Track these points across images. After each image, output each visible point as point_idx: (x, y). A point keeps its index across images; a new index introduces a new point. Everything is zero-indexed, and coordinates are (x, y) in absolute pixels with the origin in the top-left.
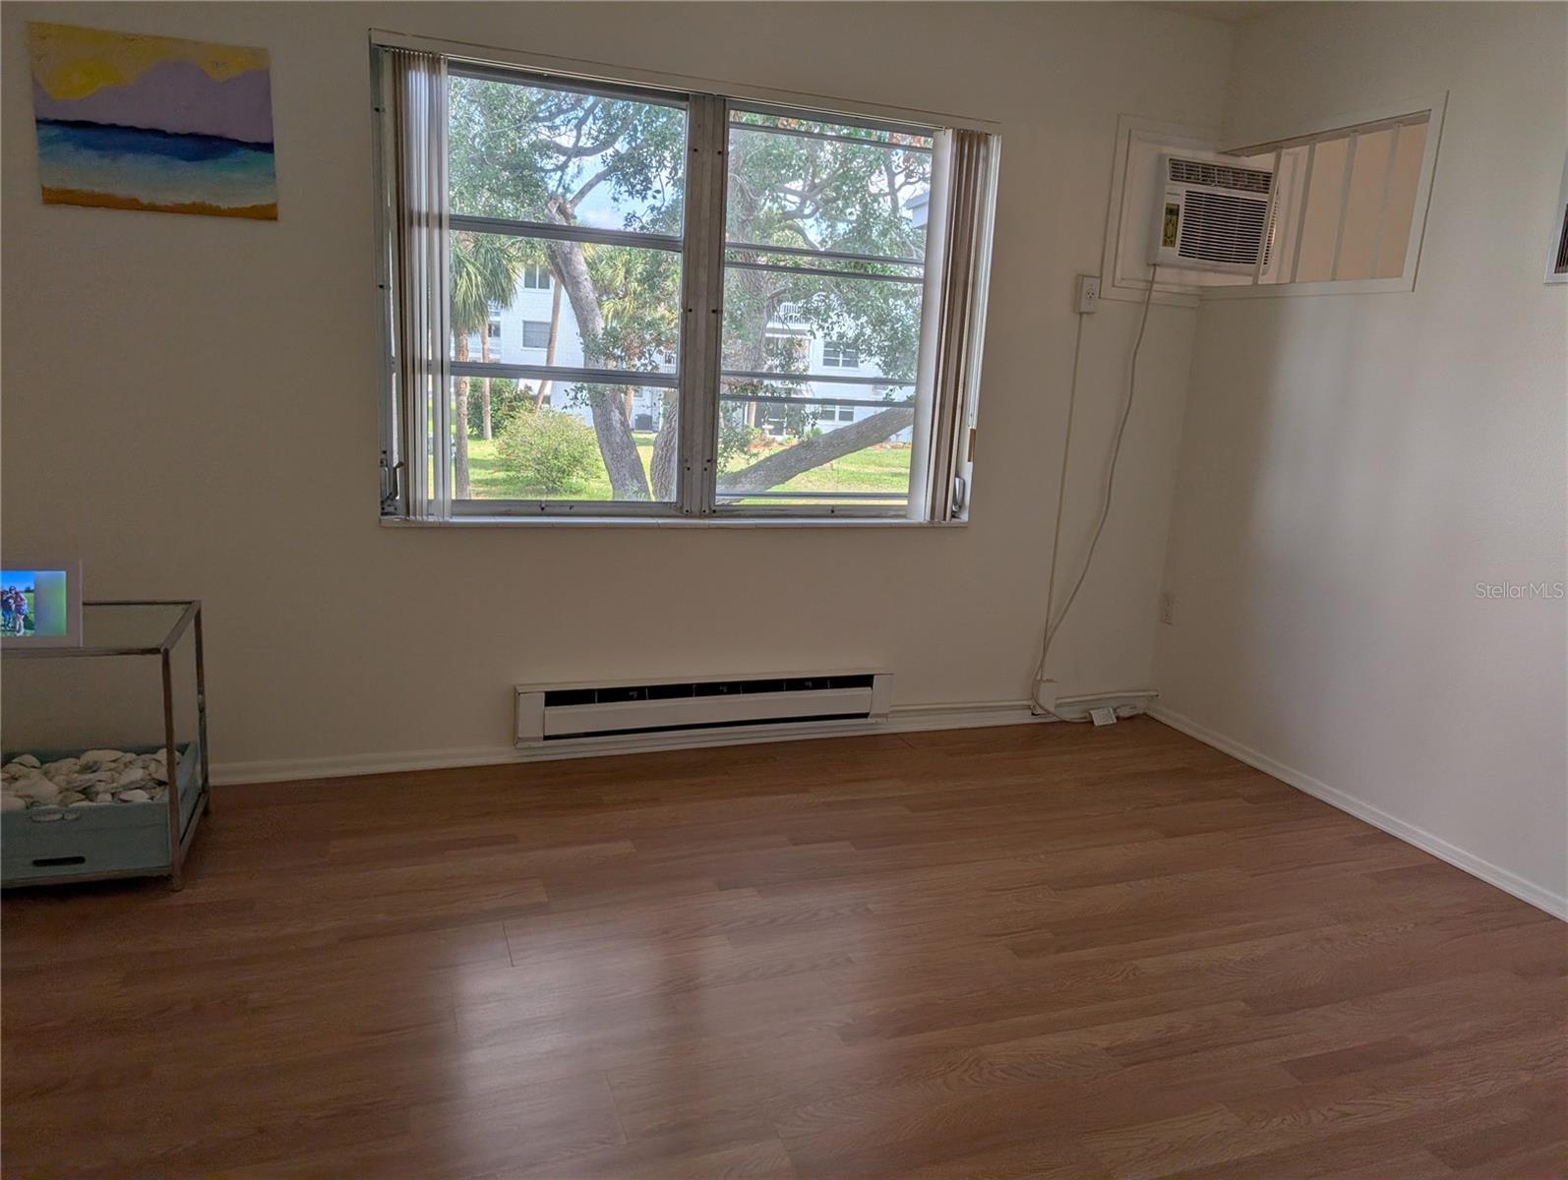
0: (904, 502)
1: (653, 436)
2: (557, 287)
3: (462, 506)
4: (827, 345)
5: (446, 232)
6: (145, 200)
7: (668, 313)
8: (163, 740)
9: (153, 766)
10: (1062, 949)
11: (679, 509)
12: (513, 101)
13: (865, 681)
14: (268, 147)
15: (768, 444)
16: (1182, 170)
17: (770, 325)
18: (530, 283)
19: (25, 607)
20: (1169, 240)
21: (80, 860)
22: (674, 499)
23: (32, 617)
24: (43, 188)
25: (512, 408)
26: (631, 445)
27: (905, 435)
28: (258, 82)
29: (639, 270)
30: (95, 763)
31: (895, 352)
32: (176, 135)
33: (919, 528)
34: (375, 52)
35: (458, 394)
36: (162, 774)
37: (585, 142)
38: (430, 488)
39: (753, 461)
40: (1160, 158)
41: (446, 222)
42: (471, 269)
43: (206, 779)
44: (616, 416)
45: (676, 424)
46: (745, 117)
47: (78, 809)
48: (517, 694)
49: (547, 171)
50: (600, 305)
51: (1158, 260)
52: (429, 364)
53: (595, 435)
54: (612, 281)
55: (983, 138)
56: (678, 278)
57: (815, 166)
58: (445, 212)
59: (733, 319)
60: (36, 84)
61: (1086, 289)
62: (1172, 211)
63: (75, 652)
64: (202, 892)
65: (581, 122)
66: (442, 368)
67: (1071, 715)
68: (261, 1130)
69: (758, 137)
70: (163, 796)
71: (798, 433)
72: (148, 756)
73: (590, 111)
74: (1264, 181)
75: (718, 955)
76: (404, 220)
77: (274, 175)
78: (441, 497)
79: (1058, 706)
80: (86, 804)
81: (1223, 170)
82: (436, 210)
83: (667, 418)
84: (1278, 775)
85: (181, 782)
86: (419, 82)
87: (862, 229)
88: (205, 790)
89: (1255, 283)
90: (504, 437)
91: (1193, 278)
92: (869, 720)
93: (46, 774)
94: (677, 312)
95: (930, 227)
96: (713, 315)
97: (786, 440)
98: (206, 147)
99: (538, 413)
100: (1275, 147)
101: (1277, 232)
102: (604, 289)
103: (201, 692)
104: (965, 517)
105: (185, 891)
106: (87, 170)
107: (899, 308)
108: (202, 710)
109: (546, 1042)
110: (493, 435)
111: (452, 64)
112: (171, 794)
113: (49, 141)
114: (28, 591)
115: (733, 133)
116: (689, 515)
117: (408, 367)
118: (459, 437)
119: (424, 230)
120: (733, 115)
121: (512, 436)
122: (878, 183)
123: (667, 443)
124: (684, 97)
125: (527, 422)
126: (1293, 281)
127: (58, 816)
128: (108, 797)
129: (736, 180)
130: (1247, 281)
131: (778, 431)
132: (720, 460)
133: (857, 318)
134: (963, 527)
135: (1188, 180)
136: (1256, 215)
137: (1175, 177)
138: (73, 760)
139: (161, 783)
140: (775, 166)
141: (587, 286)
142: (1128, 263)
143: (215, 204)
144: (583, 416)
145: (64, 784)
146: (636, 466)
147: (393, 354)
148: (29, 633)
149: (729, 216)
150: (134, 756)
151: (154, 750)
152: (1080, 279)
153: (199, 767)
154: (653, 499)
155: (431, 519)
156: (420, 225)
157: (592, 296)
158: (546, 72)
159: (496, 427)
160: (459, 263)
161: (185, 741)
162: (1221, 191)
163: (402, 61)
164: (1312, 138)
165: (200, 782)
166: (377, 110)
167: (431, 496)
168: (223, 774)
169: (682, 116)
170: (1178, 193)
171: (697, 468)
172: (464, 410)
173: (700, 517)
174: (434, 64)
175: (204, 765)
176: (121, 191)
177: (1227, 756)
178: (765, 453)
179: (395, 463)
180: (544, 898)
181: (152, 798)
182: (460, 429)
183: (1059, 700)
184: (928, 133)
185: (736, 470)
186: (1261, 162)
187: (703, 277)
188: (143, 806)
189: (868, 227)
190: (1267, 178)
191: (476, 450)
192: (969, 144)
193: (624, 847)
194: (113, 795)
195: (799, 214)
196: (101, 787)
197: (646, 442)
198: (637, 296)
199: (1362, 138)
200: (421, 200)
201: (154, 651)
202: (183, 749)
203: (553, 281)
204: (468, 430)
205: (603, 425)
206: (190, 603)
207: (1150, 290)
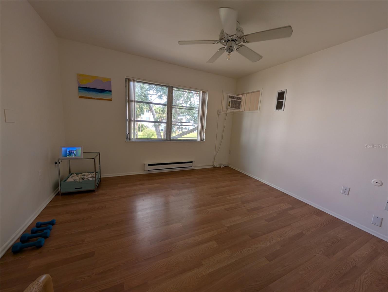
0: (196, 139)
1: (163, 132)
2: (150, 112)
3: (137, 139)
4: (186, 120)
5: (135, 103)
6: (93, 98)
7: (165, 116)
8: (94, 171)
9: (93, 175)
10: (218, 196)
11: (166, 140)
12: (145, 88)
13: (192, 162)
14: (111, 91)
15: (178, 133)
16: (231, 97)
17: (178, 117)
18: (147, 112)
19: (75, 153)
20: (229, 106)
21: (82, 188)
22: (166, 138)
23: (75, 154)
24: (79, 96)
25: (144, 128)
26: (160, 133)
27: (196, 131)
28: (110, 83)
29: (161, 110)
30: (85, 174)
31: (195, 120)
32: (98, 89)
33: (198, 142)
34: (126, 79)
35: (137, 126)
36: (94, 176)
37: (154, 94)
38: (132, 137)
39: (176, 135)
40: (228, 95)
41: (135, 101)
42: (139, 110)
43: (100, 177)
44: (158, 129)
45: (166, 130)
46: (175, 89)
47: (82, 181)
48: (144, 164)
49: (149, 97)
50: (156, 115)
51: (228, 108)
52: (133, 120)
53: (155, 131)
54: (157, 112)
55: (206, 92)
56: (166, 111)
57: (184, 97)
58: (135, 100)
59: (174, 116)
60: (78, 82)
61: (219, 112)
62: (229, 102)
63: (82, 159)
64: (100, 192)
65: (154, 91)
66: (134, 121)
67: (218, 166)
68: (107, 225)
69: (177, 92)
70: (94, 179)
71: (182, 131)
72: (92, 174)
73: (155, 89)
74: (240, 99)
75: (172, 199)
76: (129, 101)
77: (111, 95)
78: (134, 138)
79: (216, 165)
80: (83, 180)
81: (236, 97)
82: (134, 100)
83: (165, 129)
84: (244, 173)
85: (97, 177)
86: (132, 83)
87: (190, 104)
88: (100, 178)
89: (240, 111)
90: (143, 132)
91: (232, 110)
92: (192, 167)
93: (77, 176)
94: (166, 115)
95: (199, 104)
96: (171, 114)
97: (181, 132)
98: (102, 91)
99: (148, 129)
100: (242, 94)
101: (242, 105)
102: (157, 113)
103: (100, 165)
104: (204, 140)
105: (97, 192)
106: (85, 94)
107: (195, 115)
108: (100, 167)
109: (148, 211)
110: (142, 132)
111: (136, 81)
112: (95, 179)
113: (80, 90)
114: (75, 150)
115: (173, 91)
116: (168, 140)
117: (130, 121)
118: (137, 132)
119: (132, 103)
120: (173, 89)
121: (144, 132)
122: (192, 99)
123: (165, 132)
124: (167, 86)
125: (146, 130)
126: (244, 111)
127: (79, 182)
128: (86, 179)
129: (174, 98)
130: (239, 111)
131: (179, 131)
132: (172, 135)
133: (190, 116)
134: (204, 142)
135: (231, 98)
136: (240, 103)
137: (230, 98)
138: (81, 174)
139: (94, 177)
140: (179, 96)
141: (154, 112)
142: (224, 109)
143: (103, 98)
144: (154, 129)
145: (80, 177)
146: (161, 135)
147: (128, 119)
148: (75, 156)
149: (173, 103)
150: (90, 173)
151: (93, 173)
152: (218, 110)
153: (99, 175)
154: (163, 138)
155: (133, 141)
156: (131, 102)
157: (155, 113)
158: (149, 82)
159: (142, 131)
160: (137, 109)
161: (97, 171)
162: (235, 100)
163: (129, 80)
164: (246, 93)
165: (99, 177)
166: (126, 87)
167: (133, 138)
168: (103, 176)
169: (167, 89)
170: (230, 100)
171: (169, 134)
172: (138, 128)
173: (169, 140)
174: (134, 81)
175: (100, 174)
176: (90, 97)
177: (238, 171)
178: (178, 134)
179: (128, 133)
180: (148, 192)
181: (92, 179)
182: (137, 131)
183: (217, 164)
184: (199, 92)
185: (174, 136)
186: (240, 96)
187: (170, 109)
188: (91, 180)
189: (191, 104)
190: (241, 98)
191: (139, 133)
192: (204, 93)
193: (159, 185)
194: (87, 179)
195: (182, 103)
196: (85, 178)
197: (162, 133)
198: (161, 114)
199: (252, 94)
200: (132, 99)
201: (93, 158)
202: (97, 172)
203: (150, 111)
204: (138, 131)
205: (156, 130)
206: (98, 152)
207: (227, 112)
